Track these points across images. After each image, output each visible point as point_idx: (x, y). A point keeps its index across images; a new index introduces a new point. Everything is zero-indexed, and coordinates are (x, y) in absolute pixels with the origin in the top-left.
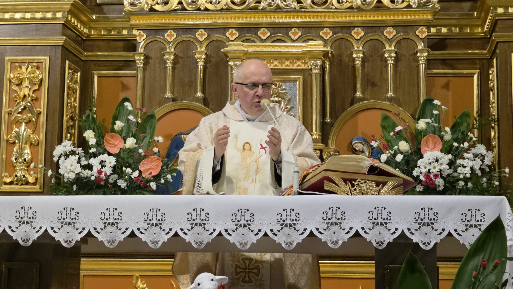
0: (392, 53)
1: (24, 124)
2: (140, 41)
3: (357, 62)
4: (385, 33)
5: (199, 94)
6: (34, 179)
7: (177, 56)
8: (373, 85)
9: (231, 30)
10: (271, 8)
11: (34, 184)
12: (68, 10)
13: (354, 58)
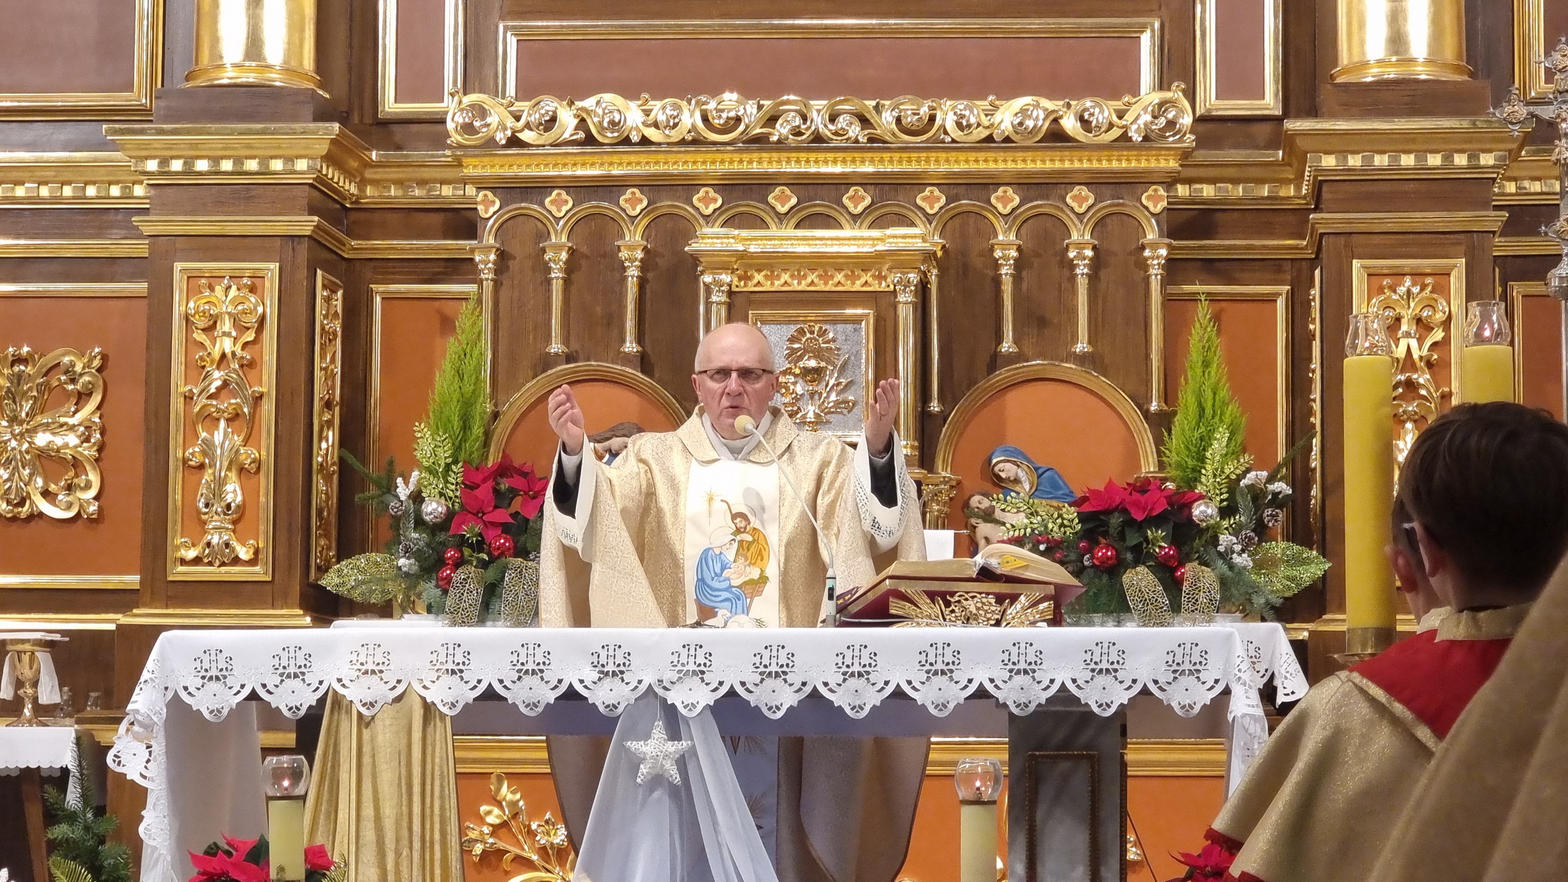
0: (1084, 248)
1: (222, 423)
2: (487, 216)
3: (1004, 271)
4: (1068, 200)
5: (630, 346)
6: (252, 551)
7: (574, 251)
8: (1042, 322)
9: (703, 190)
10: (800, 138)
11: (253, 562)
12: (324, 153)
13: (997, 260)
